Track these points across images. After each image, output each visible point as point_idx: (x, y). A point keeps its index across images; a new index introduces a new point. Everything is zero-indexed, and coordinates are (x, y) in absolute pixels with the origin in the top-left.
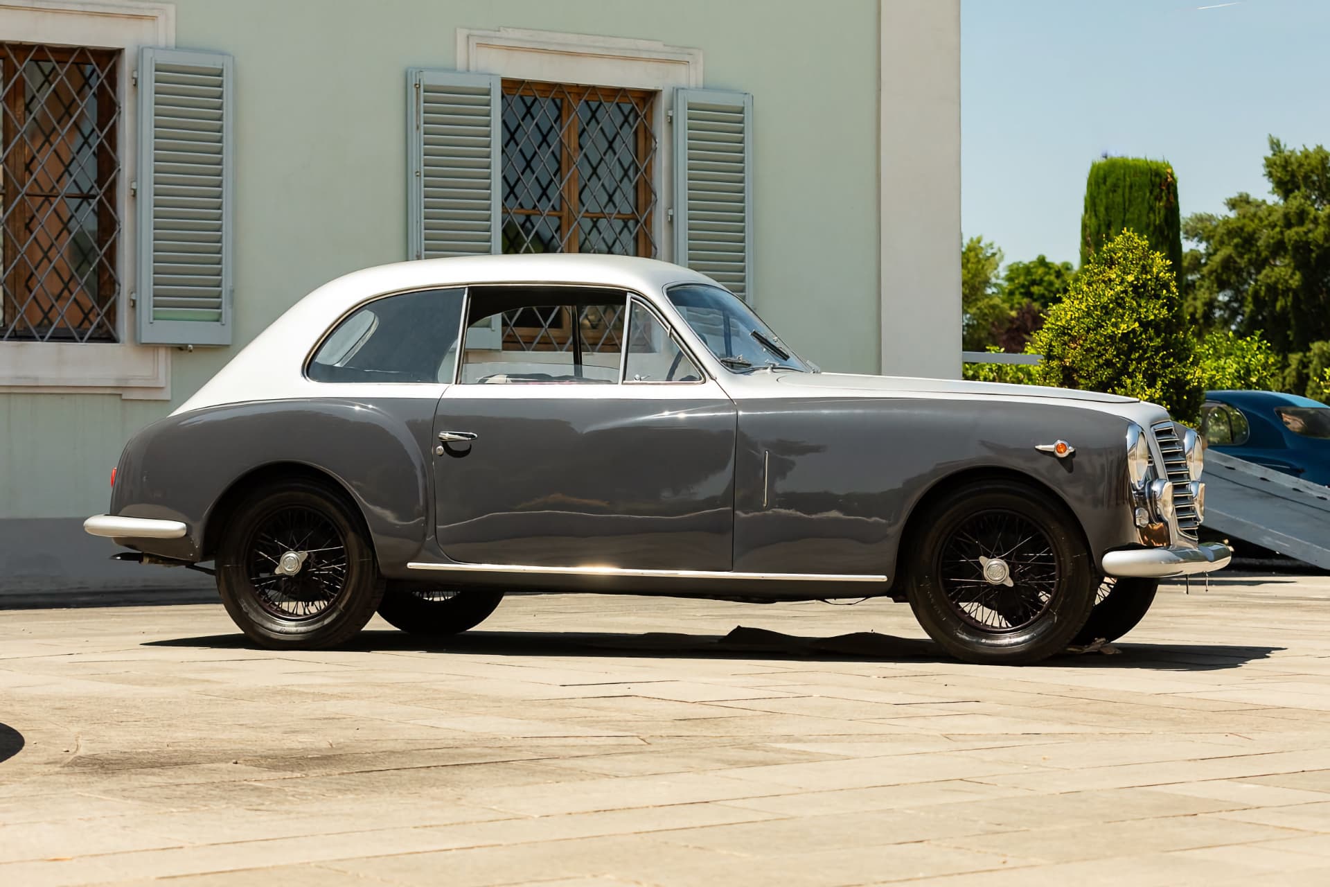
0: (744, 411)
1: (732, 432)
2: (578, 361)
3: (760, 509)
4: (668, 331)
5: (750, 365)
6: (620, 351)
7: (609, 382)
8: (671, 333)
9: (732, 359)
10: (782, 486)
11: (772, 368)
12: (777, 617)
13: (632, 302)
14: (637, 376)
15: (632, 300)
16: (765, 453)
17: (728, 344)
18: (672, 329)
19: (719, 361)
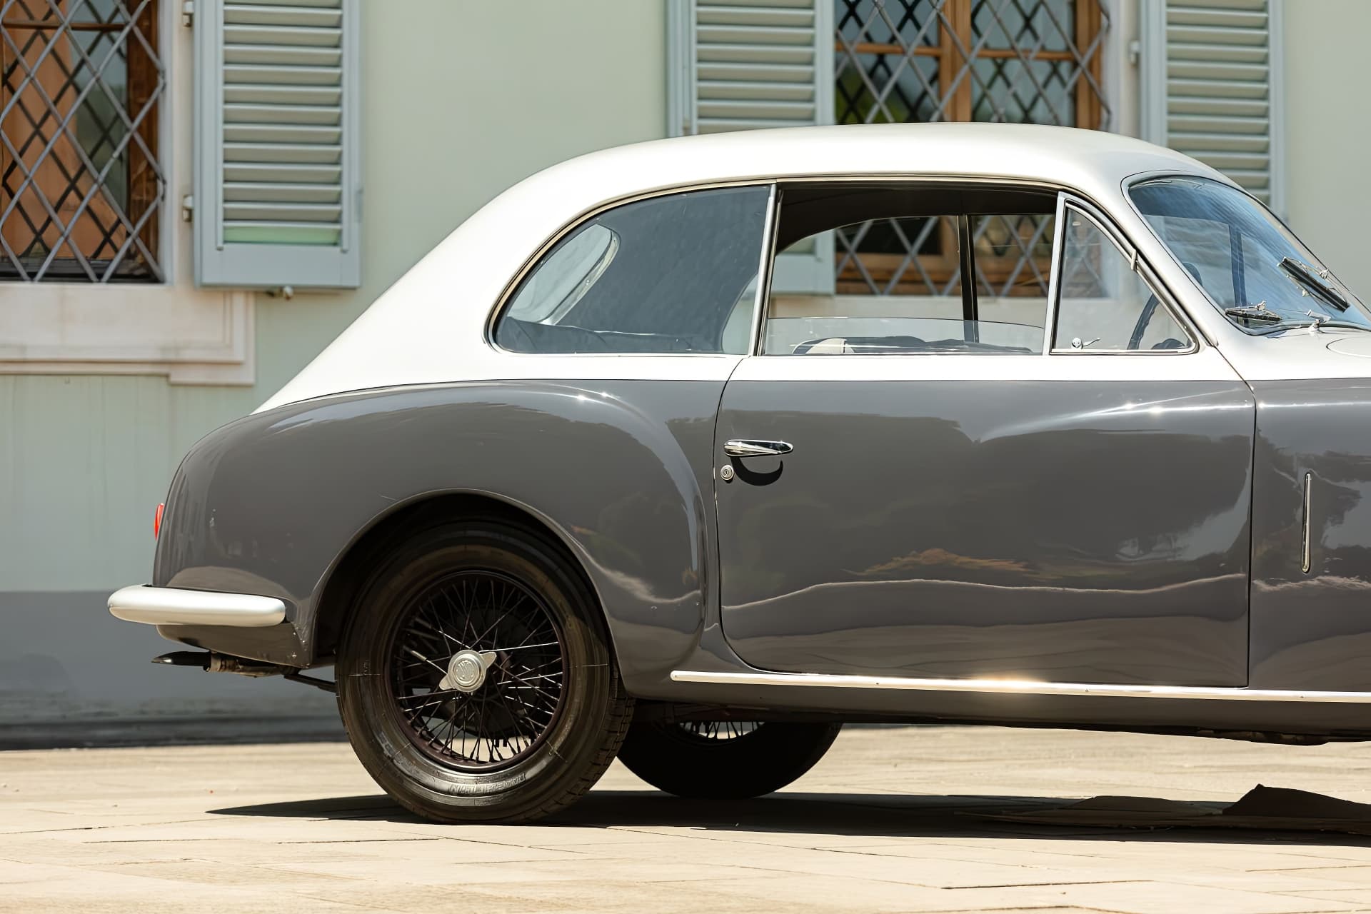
0: (1267, 400)
1: (1247, 439)
2: (970, 313)
3: (1297, 577)
4: (1132, 261)
5: (1278, 320)
6: (1044, 295)
7: (1026, 351)
8: (1136, 264)
9: (1246, 310)
10: (1335, 536)
11: (1319, 326)
12: (1328, 770)
13: (1067, 209)
14: (1077, 341)
15: (1067, 204)
16: (1306, 477)
17: (1239, 283)
18: (1139, 257)
19: (1224, 313)
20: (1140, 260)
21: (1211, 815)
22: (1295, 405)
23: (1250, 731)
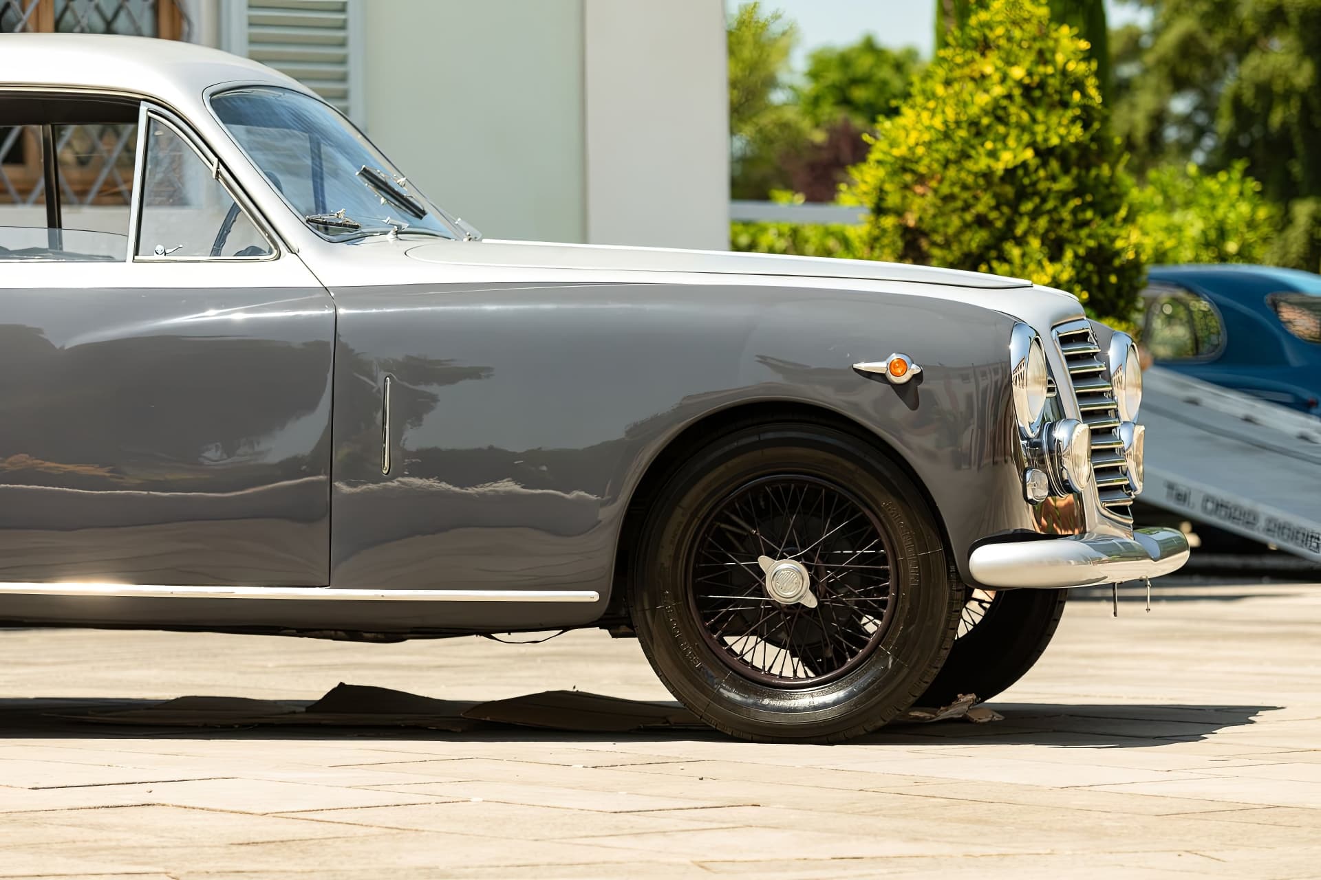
0: (348, 305)
1: (328, 344)
2: (54, 222)
3: (378, 478)
4: (214, 169)
5: (357, 227)
6: (128, 203)
7: (109, 259)
8: (218, 173)
9: (326, 218)
10: (414, 439)
11: (397, 233)
12: (409, 667)
13: (149, 118)
14: (160, 248)
15: (150, 114)
16: (385, 381)
17: (319, 192)
18: (221, 165)
19: (304, 220)
20: (222, 169)
21: (294, 713)
22: (374, 311)
23: (331, 630)
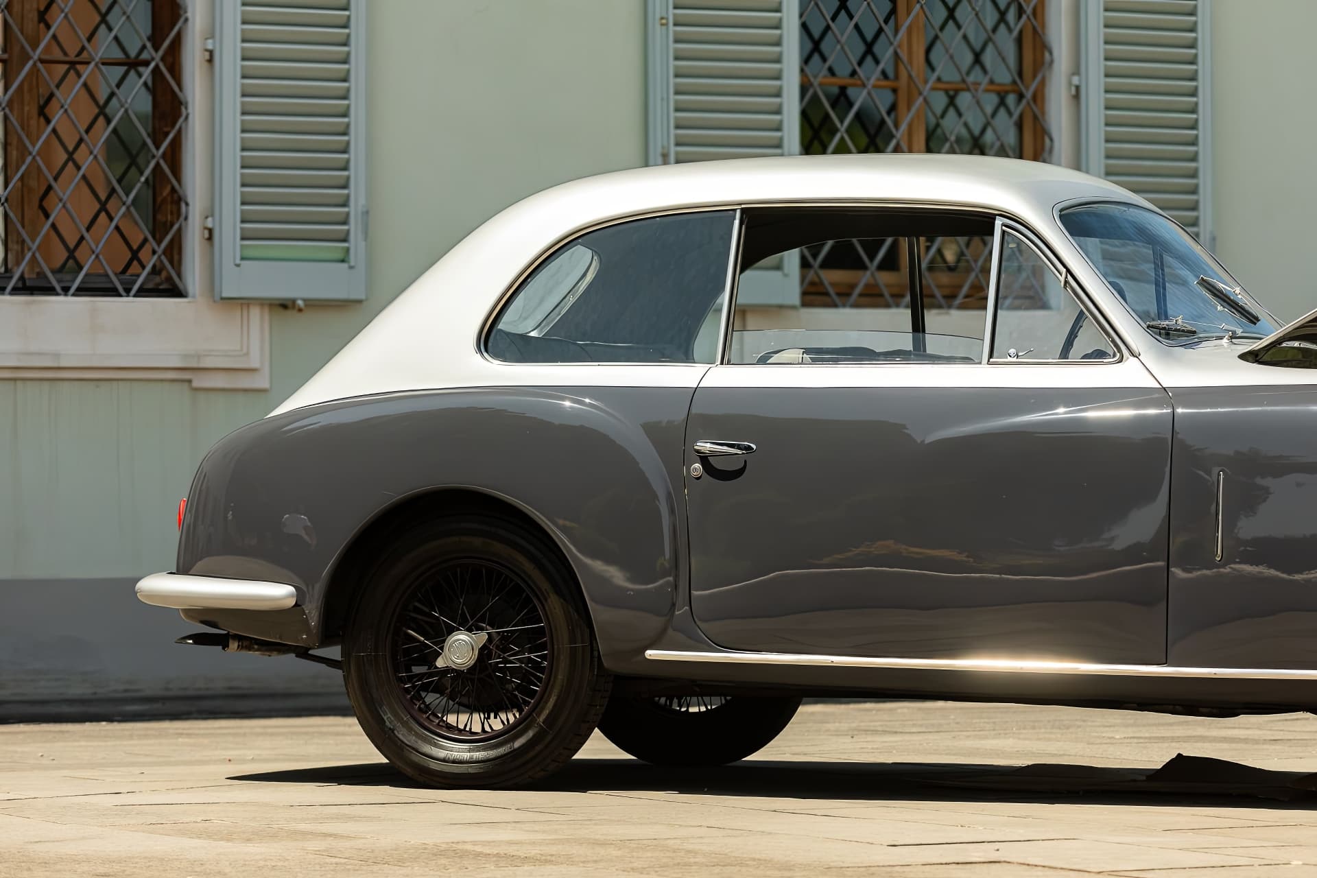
0: (1184, 406)
1: (1167, 439)
2: (918, 326)
3: (1211, 564)
4: (1062, 279)
5: (1194, 332)
6: (985, 308)
7: (967, 360)
8: (1066, 282)
9: (1165, 323)
10: (1250, 528)
11: (1232, 338)
12: (1245, 740)
13: (1004, 232)
14: (1012, 351)
15: (1004, 228)
16: (1219, 475)
17: (1161, 298)
18: (1069, 275)
19: (1145, 326)
20: (1070, 278)
21: (1135, 781)
22: (1209, 410)
23: (1169, 704)
